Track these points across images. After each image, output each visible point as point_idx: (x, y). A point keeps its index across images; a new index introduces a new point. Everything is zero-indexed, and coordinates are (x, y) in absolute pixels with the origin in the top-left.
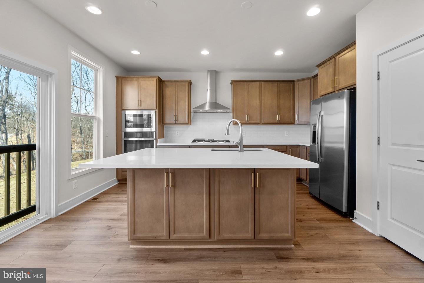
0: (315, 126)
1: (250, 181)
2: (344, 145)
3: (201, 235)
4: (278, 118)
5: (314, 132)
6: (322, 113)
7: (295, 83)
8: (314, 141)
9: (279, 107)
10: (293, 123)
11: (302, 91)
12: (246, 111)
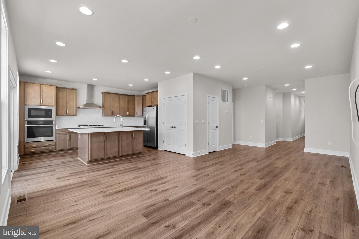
0: (145, 118)
1: (131, 135)
2: (155, 126)
3: (116, 155)
4: (127, 113)
5: (145, 121)
6: (148, 113)
7: (136, 97)
8: (145, 124)
9: (128, 108)
10: (134, 116)
11: (138, 101)
12: (111, 109)
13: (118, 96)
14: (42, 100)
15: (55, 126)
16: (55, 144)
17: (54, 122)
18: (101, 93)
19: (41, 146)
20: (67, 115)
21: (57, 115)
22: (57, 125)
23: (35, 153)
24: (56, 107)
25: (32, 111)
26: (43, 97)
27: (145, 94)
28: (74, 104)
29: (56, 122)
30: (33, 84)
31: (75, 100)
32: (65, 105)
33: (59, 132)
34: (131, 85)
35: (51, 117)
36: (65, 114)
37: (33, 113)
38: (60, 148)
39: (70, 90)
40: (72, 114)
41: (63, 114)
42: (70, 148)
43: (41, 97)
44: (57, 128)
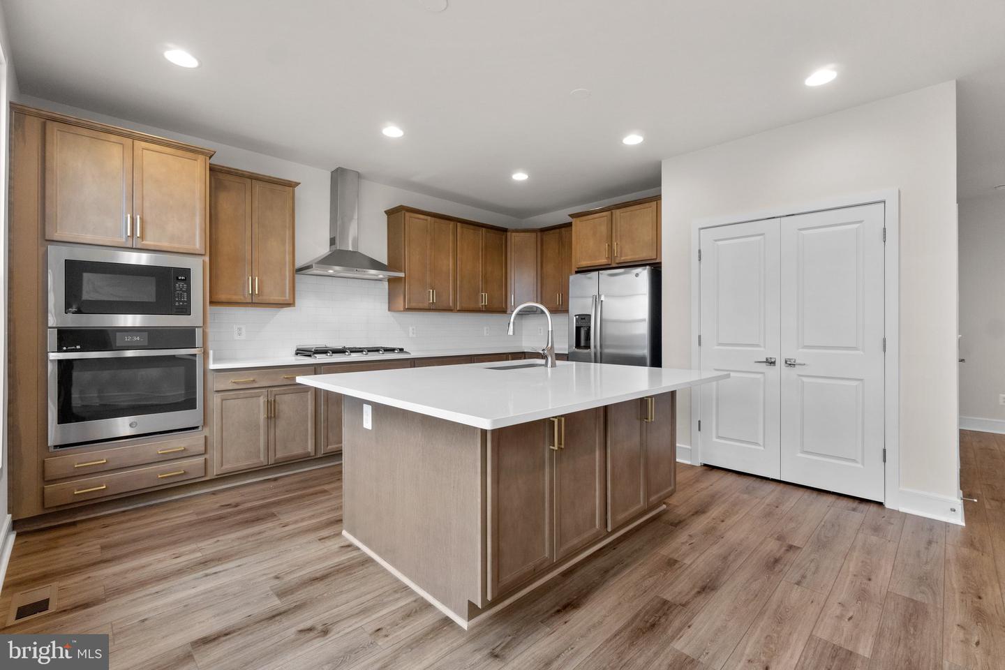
13: (451, 224)
14: (142, 219)
15: (205, 354)
16: (203, 449)
17: (198, 333)
18: (386, 212)
19: (132, 462)
20: (255, 302)
21: (212, 303)
22: (211, 353)
23: (100, 504)
24: (207, 259)
25: (86, 276)
26: (147, 204)
27: (569, 220)
28: (285, 251)
29: (210, 337)
30: (94, 134)
31: (288, 234)
32: (248, 256)
33: (222, 387)
34: (520, 177)
35: (185, 310)
36: (244, 295)
37: (93, 287)
38: (228, 467)
39: (268, 186)
40: (276, 298)
41: (235, 298)
42: (272, 461)
43: (137, 202)
44: (212, 366)
